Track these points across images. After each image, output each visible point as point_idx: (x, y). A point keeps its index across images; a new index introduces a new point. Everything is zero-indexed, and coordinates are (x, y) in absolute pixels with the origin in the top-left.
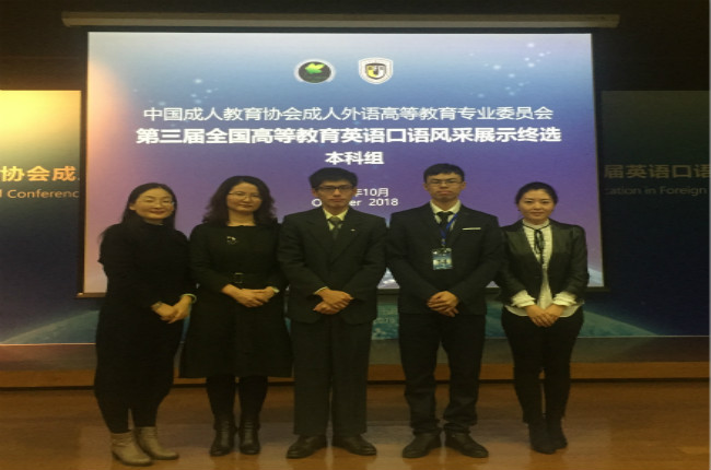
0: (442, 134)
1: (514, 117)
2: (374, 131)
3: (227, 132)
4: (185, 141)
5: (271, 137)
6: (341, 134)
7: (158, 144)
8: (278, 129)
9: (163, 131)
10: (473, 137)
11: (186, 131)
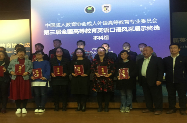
0: (125, 29)
1: (146, 22)
3: (67, 30)
4: (56, 34)
5: (78, 32)
6: (97, 30)
7: (49, 35)
8: (80, 29)
9: (51, 31)
10: (134, 30)
11: (56, 30)
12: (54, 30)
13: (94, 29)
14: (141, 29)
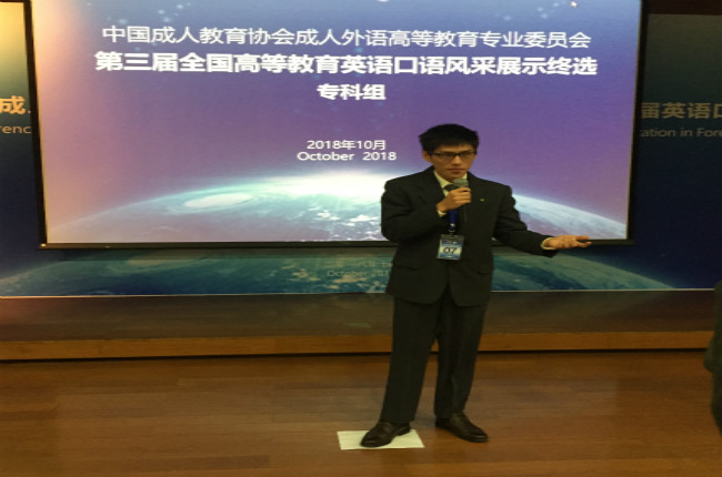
0: (459, 65)
1: (545, 44)
2: (380, 59)
3: (205, 57)
4: (154, 68)
5: (257, 65)
6: (341, 63)
7: (122, 71)
8: (266, 56)
9: (128, 55)
10: (495, 69)
11: (156, 55)
12: (146, 55)
13: (327, 56)
14: (523, 67)
